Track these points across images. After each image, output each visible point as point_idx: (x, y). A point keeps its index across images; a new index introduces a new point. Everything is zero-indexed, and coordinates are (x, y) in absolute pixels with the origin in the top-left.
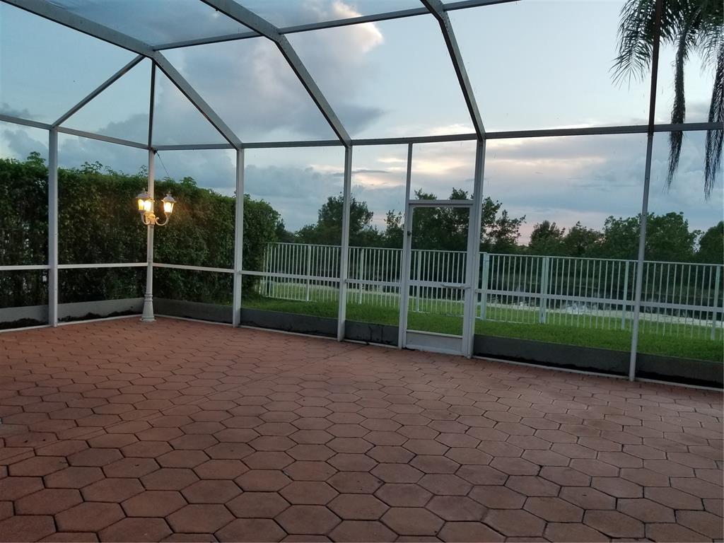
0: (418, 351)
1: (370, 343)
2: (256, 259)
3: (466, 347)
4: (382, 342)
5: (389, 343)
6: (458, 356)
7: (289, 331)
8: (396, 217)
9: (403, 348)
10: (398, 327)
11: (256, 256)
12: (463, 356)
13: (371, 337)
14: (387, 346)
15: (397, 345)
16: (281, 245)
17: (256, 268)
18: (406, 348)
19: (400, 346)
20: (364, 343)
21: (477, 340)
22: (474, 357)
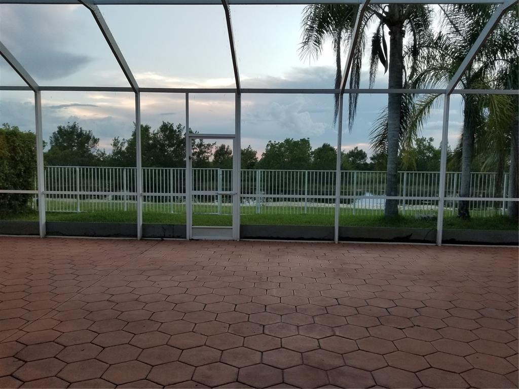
0: (202, 240)
1: (164, 239)
2: (30, 180)
3: (235, 233)
4: (173, 237)
5: (179, 237)
6: (230, 240)
7: (93, 236)
8: (121, 142)
9: (190, 240)
10: (186, 225)
11: (29, 178)
12: (234, 240)
13: (164, 235)
14: (178, 239)
15: (186, 238)
16: (50, 168)
17: (29, 188)
18: (192, 239)
19: (188, 238)
20: (160, 239)
21: (243, 228)
22: (242, 239)
